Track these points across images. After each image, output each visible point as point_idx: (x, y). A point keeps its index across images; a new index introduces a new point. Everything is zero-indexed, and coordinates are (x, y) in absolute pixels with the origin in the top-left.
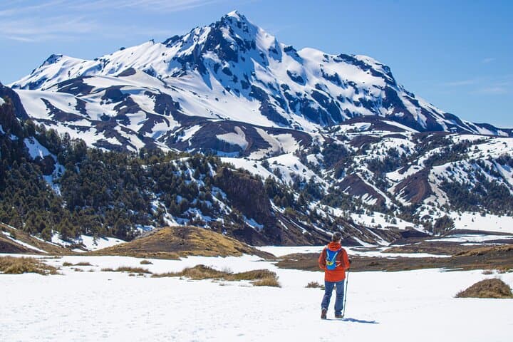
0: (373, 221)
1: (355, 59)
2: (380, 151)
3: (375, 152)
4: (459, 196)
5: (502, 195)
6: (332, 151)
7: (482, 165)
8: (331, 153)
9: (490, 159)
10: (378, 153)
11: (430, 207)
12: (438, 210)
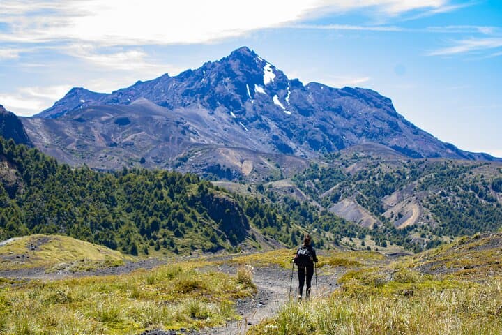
0: (363, 244)
1: (358, 92)
2: (377, 176)
3: (371, 177)
4: (452, 219)
5: (495, 219)
6: (330, 175)
7: (476, 189)
8: (329, 178)
9: (484, 184)
10: (374, 179)
11: (423, 231)
12: (430, 233)
